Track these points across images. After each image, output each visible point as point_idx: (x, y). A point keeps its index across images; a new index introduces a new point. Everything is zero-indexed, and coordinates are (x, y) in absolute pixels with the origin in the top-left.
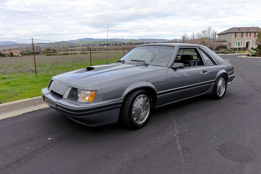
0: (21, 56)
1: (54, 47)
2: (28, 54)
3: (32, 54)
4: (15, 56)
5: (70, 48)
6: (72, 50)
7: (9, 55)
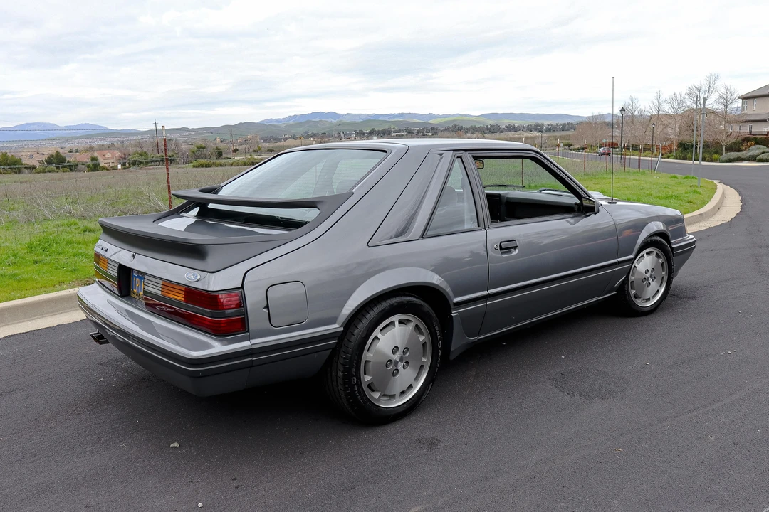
0: (123, 169)
1: (219, 140)
2: (141, 163)
3: (153, 164)
4: (104, 168)
5: (266, 145)
6: (271, 151)
7: (88, 166)
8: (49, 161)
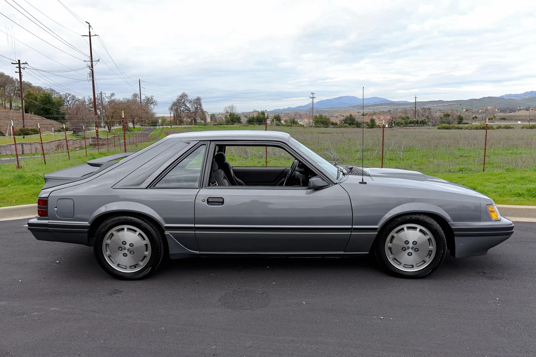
0: (389, 127)
1: (464, 110)
2: (402, 124)
3: (410, 125)
4: (378, 127)
6: (504, 119)
7: (368, 125)
8: (345, 121)
